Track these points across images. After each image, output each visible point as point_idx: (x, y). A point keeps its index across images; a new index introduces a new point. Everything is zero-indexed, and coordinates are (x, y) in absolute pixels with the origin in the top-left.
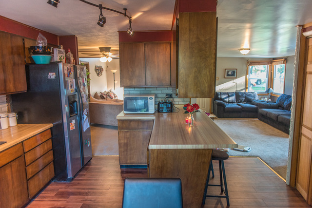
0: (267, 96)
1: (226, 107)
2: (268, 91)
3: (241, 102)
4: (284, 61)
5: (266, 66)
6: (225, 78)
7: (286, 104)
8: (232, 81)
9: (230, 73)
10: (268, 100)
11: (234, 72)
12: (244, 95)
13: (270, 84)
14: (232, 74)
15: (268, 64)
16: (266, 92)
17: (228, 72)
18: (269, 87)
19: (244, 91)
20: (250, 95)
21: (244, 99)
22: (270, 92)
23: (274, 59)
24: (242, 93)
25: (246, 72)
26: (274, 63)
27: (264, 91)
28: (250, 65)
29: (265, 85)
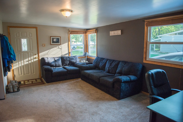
0: (85, 58)
1: (54, 71)
2: (85, 54)
3: (66, 65)
4: (96, 31)
5: (82, 35)
6: (51, 44)
7: (101, 65)
8: (57, 47)
9: (55, 40)
10: (86, 61)
11: (58, 39)
12: (68, 59)
13: (86, 49)
14: (56, 42)
15: (84, 34)
16: (84, 55)
17: (53, 39)
18: (86, 52)
19: (67, 56)
20: (72, 59)
21: (68, 62)
22: (87, 55)
23: (87, 30)
24: (67, 57)
25: (68, 40)
26: (88, 33)
27: (82, 54)
28: (70, 34)
29: (82, 50)
